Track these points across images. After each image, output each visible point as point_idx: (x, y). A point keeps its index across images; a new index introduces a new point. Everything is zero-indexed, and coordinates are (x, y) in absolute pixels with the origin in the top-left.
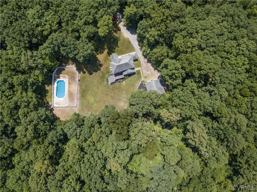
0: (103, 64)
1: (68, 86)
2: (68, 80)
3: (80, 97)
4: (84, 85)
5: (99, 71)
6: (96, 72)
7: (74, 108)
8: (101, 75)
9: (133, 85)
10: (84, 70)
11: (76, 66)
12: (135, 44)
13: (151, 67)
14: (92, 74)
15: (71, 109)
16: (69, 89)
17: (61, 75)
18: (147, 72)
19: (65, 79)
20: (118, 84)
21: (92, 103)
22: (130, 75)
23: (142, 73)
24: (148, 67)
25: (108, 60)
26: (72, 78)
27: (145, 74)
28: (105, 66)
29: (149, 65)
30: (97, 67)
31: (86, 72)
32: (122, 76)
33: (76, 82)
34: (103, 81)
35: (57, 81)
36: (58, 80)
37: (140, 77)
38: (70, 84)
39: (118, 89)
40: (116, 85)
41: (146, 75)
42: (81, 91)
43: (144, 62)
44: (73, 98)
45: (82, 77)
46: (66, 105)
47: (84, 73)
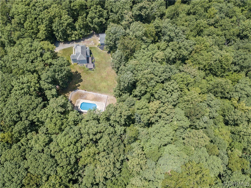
0: (75, 70)
1: (87, 101)
2: (81, 100)
3: (100, 92)
4: (90, 88)
5: (81, 74)
6: (81, 76)
7: (108, 99)
8: (85, 73)
9: (99, 53)
10: (76, 85)
11: (72, 91)
12: (67, 46)
13: (88, 40)
14: (82, 79)
15: (108, 101)
16: (90, 100)
17: (75, 105)
18: (92, 42)
19: (80, 102)
20: (96, 63)
21: (106, 84)
22: (91, 53)
23: (91, 45)
24: (88, 42)
25: (74, 66)
26: (81, 96)
27: (92, 44)
28: (78, 69)
29: (86, 40)
30: (77, 75)
31: (79, 84)
32: (90, 59)
33: (86, 93)
34: (90, 73)
35: (80, 109)
36: (79, 107)
37: (94, 48)
38: (86, 99)
39: (100, 64)
40: (96, 64)
41: (94, 44)
42: (94, 91)
43: (83, 43)
44: (99, 98)
45: (82, 88)
46: (104, 104)
47: (79, 85)
